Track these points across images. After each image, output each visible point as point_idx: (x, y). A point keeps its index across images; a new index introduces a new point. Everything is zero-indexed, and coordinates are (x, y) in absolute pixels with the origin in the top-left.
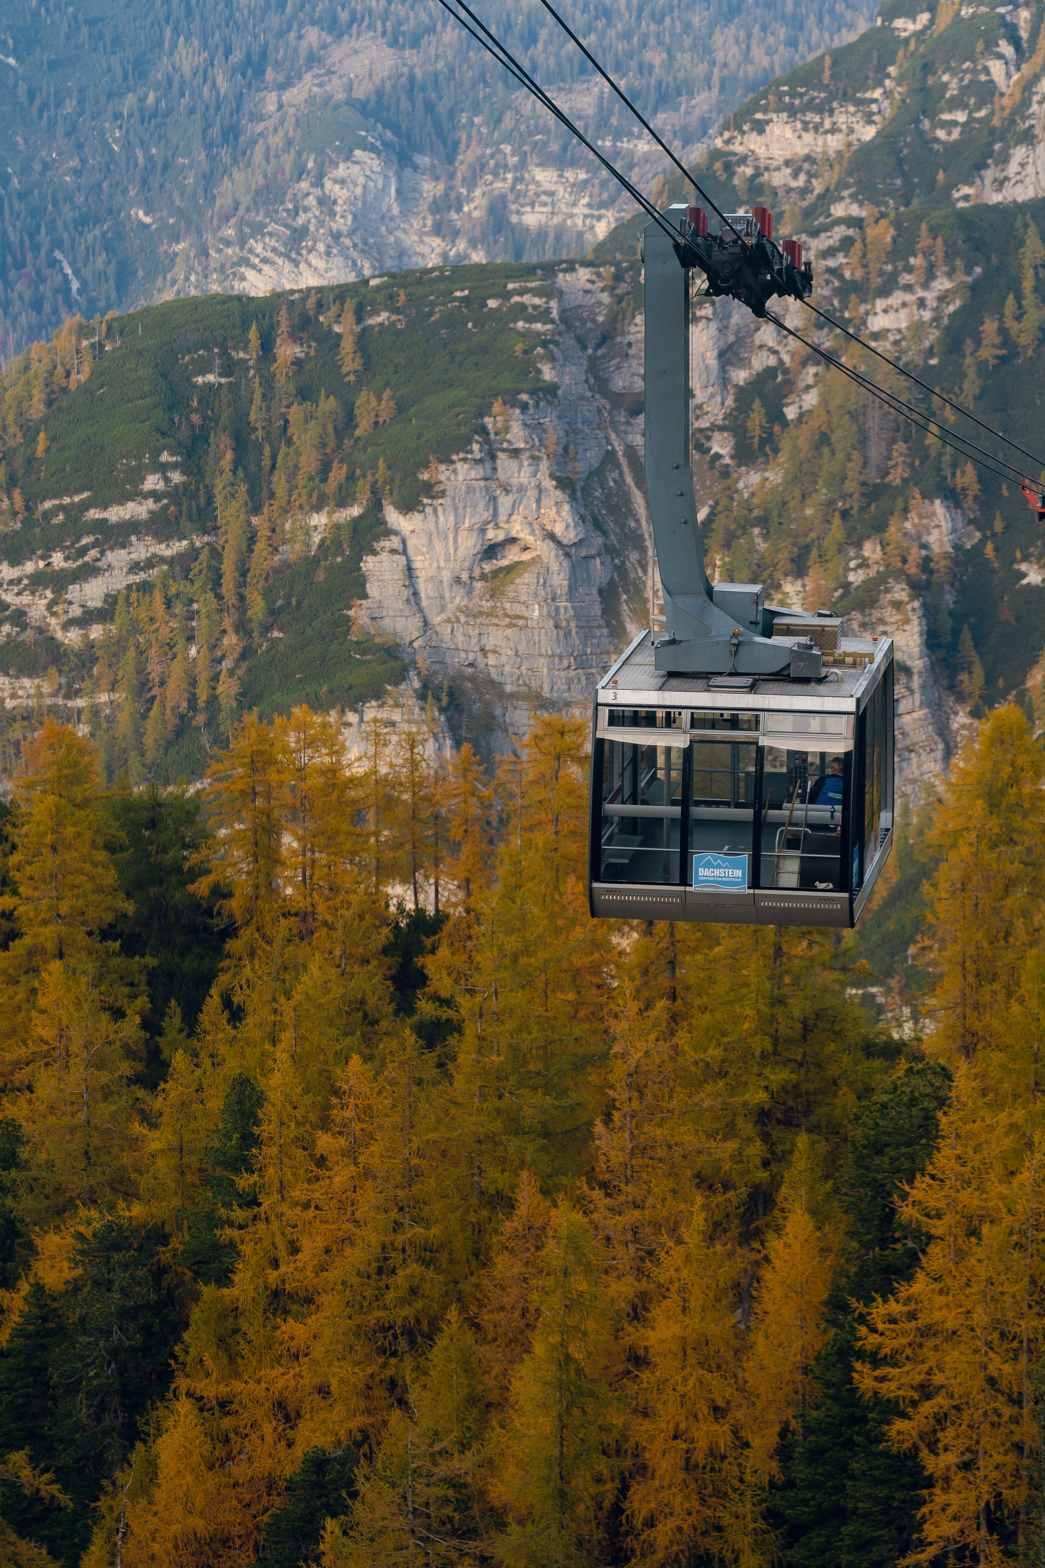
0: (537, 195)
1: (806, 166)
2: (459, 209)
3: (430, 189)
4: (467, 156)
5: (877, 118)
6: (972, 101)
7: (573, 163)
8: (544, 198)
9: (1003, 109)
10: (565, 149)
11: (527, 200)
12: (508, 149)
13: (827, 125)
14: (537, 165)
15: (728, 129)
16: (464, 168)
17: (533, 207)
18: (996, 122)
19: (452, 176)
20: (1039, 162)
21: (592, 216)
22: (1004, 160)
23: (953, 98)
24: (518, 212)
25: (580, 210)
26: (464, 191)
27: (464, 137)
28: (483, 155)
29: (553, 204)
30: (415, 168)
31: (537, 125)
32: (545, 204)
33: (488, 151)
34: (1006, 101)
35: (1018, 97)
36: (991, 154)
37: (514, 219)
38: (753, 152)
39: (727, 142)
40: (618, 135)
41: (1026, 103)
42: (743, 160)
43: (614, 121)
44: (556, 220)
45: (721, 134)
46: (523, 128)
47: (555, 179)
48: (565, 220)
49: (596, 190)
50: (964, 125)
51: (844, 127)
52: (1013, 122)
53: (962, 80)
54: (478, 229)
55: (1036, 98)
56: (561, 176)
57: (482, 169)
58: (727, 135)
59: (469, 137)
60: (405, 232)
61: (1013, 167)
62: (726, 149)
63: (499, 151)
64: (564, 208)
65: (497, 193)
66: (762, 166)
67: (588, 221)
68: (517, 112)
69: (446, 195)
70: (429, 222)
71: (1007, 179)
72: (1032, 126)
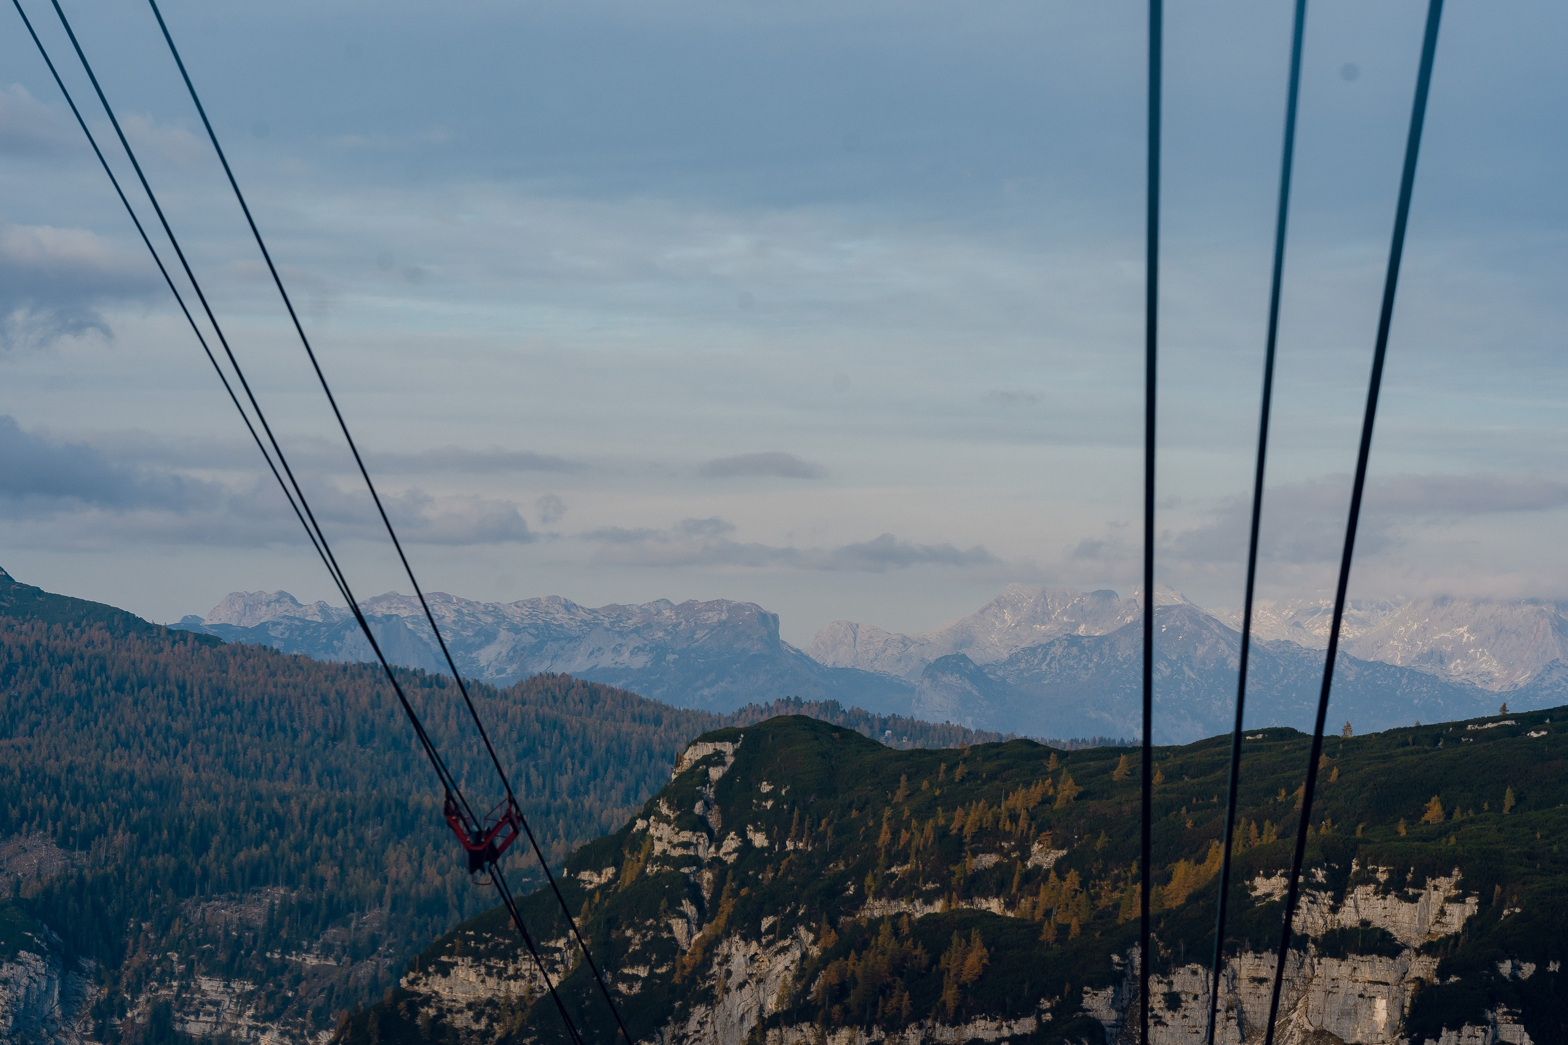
0: (203, 1004)
1: (488, 1010)
2: (122, 1015)
3: (94, 992)
4: (134, 961)
5: (560, 967)
6: (654, 957)
7: (241, 975)
8: (209, 1007)
9: (684, 967)
10: (232, 958)
11: (192, 1009)
12: (175, 957)
13: (511, 971)
14: (204, 974)
15: (414, 971)
16: (129, 973)
17: (198, 1016)
18: (677, 979)
19: (116, 981)
20: (717, 1022)
21: (256, 1028)
22: (684, 1017)
23: (635, 952)
24: (182, 1021)
25: (245, 1021)
26: (128, 996)
27: (131, 941)
28: (150, 961)
29: (218, 1014)
30: (80, 971)
31: (205, 934)
32: (210, 1014)
33: (155, 958)
34: (686, 959)
35: (699, 957)
36: (671, 1011)
37: (178, 1027)
38: (437, 993)
39: (412, 982)
40: (286, 950)
41: (707, 963)
42: (427, 1000)
43: (284, 934)
44: (220, 1031)
45: (406, 975)
46: (191, 936)
47: (221, 989)
48: (229, 1031)
49: (262, 1002)
50: (644, 979)
51: (527, 974)
52: (693, 981)
53: (645, 936)
54: (141, 1035)
55: (716, 960)
56: (227, 986)
57: (148, 976)
58: (412, 975)
59: (136, 942)
60: (66, 1035)
61: (692, 1026)
62: (410, 989)
63: (166, 958)
64: (228, 1018)
65: (161, 1000)
66: (445, 1007)
67: (252, 1033)
68: (186, 920)
69: (110, 999)
70: (91, 1027)
71: (686, 1036)
72: (713, 987)
